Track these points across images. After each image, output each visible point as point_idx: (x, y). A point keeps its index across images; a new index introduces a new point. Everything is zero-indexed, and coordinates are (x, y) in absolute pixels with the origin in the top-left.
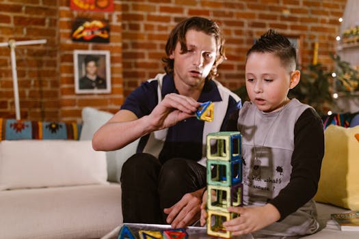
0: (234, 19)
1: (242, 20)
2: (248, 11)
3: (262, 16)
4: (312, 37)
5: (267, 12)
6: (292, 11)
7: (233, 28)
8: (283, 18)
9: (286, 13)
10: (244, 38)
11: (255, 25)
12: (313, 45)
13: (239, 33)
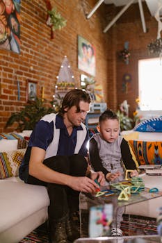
0: (8, 67)
1: (12, 68)
2: (15, 63)
3: (21, 68)
4: (41, 84)
5: (23, 66)
6: (34, 67)
7: (8, 73)
8: (30, 71)
9: (32, 68)
10: (13, 79)
11: (18, 73)
12: (42, 88)
13: (10, 76)
